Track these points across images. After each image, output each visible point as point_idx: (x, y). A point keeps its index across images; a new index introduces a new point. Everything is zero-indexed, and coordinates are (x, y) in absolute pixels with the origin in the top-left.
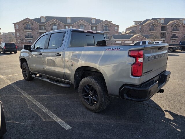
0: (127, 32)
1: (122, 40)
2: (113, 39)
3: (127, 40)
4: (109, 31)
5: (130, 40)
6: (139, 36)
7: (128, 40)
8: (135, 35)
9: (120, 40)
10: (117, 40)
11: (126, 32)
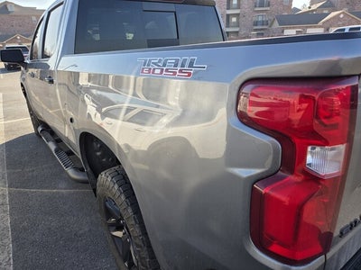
0: (314, 7)
1: (299, 28)
2: (276, 25)
3: (310, 27)
4: (269, 6)
5: (320, 27)
6: (342, 16)
7: (315, 27)
8: (333, 14)
9: (294, 28)
10: (287, 28)
11: (310, 8)
